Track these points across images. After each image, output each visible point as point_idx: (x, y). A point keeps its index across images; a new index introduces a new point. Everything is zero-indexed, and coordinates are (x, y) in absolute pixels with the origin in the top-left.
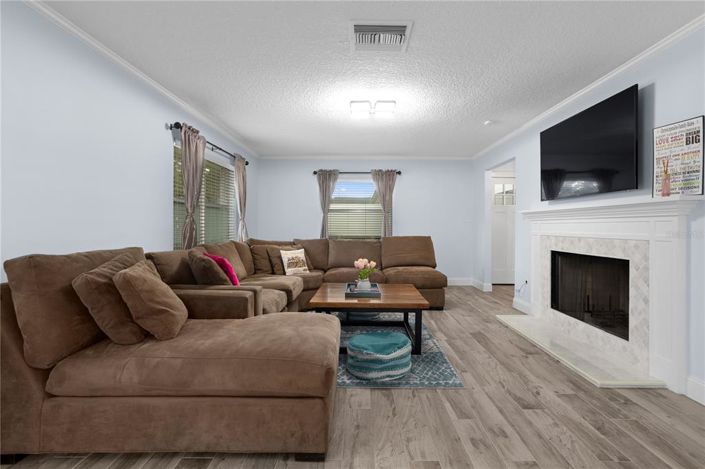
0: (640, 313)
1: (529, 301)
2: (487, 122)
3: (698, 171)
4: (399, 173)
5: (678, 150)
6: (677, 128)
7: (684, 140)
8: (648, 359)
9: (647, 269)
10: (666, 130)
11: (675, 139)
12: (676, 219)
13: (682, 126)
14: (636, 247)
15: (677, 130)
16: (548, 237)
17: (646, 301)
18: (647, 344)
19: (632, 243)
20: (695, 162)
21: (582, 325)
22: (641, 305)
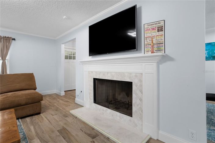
0: (138, 105)
1: (83, 100)
2: (64, 17)
3: (162, 43)
4: (14, 39)
5: (154, 34)
6: (154, 24)
7: (157, 30)
8: (142, 125)
9: (141, 86)
10: (150, 25)
11: (153, 29)
12: (155, 63)
13: (156, 24)
14: (136, 76)
15: (154, 26)
16: (92, 72)
17: (141, 100)
18: (141, 118)
19: (134, 74)
20: (161, 39)
21: (109, 111)
22: (138, 101)
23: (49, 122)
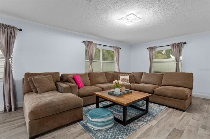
4: (185, 43)
23: (181, 120)
